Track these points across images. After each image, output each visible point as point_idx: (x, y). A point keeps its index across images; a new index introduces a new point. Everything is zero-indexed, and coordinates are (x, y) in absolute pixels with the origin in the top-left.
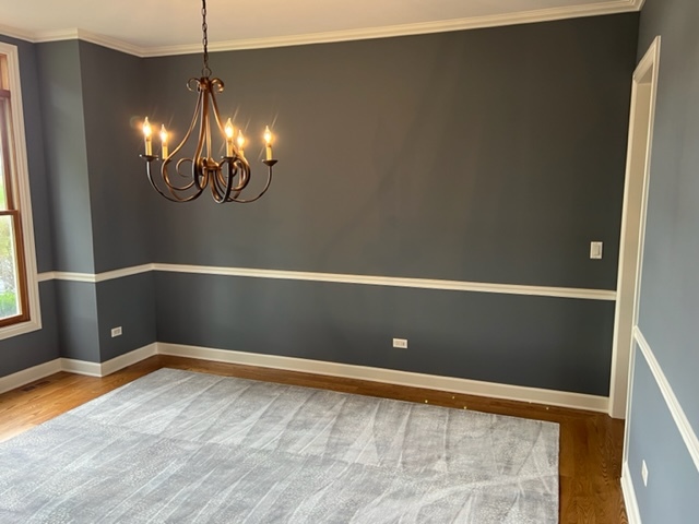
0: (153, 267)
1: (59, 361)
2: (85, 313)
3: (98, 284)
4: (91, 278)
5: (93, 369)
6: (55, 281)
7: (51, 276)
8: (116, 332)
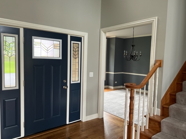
0: (123, 73)
1: (107, 86)
2: (112, 78)
3: (114, 74)
4: (113, 73)
5: (112, 87)
6: (108, 73)
7: (107, 73)
8: (116, 82)
